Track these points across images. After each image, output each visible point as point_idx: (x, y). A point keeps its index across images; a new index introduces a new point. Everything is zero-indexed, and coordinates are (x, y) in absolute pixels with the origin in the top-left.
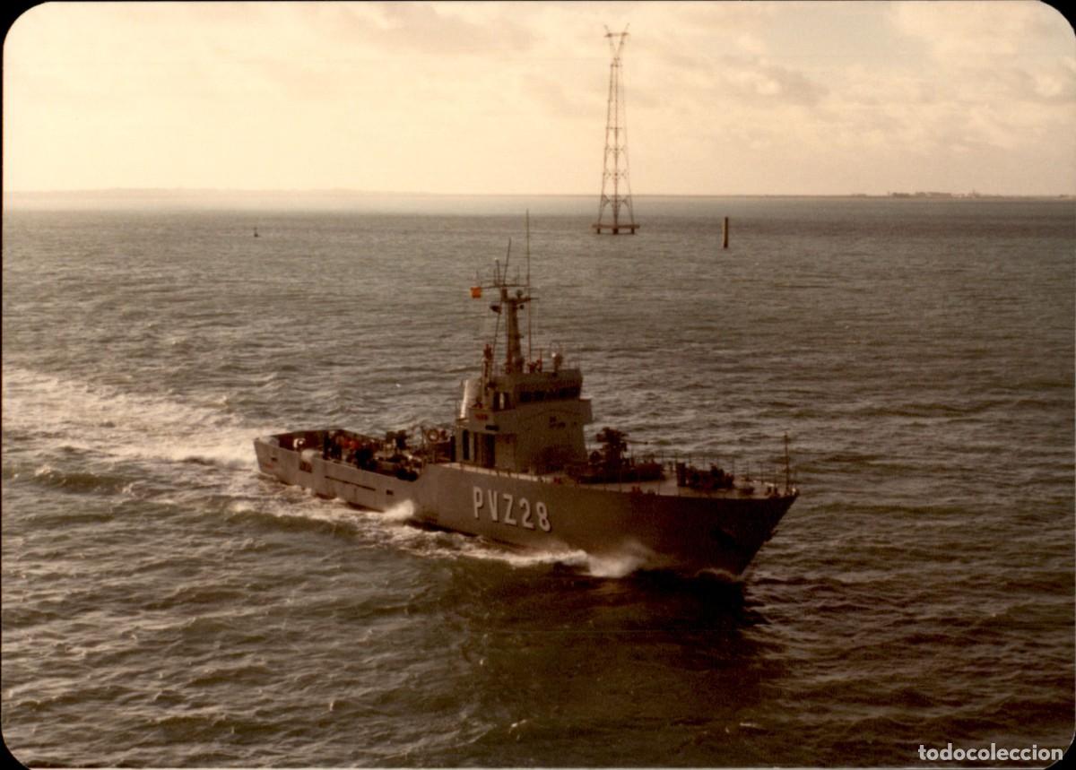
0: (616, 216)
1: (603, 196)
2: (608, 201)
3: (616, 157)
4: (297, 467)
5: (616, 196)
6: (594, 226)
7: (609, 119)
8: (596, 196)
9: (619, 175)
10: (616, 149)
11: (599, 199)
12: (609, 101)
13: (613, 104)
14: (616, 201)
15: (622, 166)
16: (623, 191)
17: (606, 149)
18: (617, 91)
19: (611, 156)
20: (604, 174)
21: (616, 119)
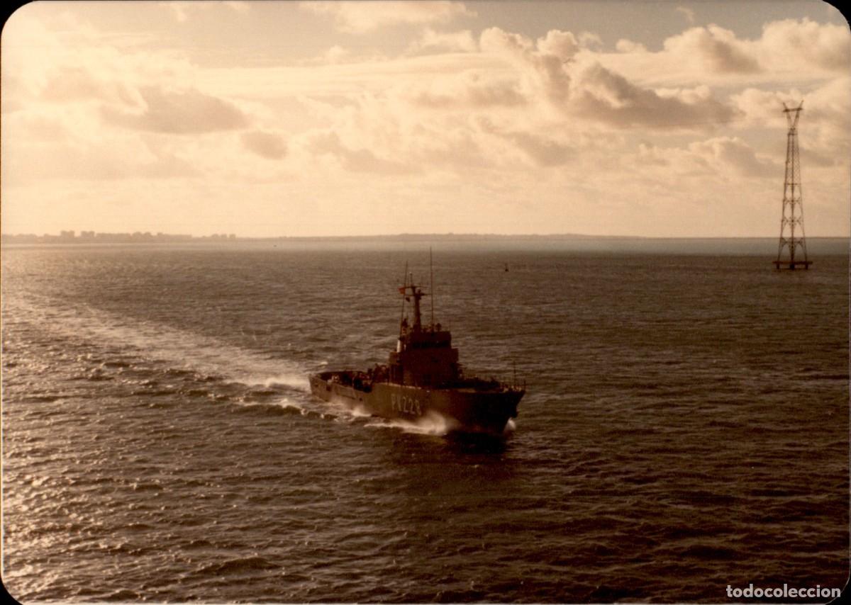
0: (792, 255)
1: (782, 239)
2: (786, 242)
3: (793, 207)
4: (325, 389)
5: (792, 238)
6: (775, 262)
7: (786, 177)
8: (775, 239)
9: (796, 222)
10: (793, 201)
11: (778, 242)
12: (787, 163)
13: (790, 164)
14: (792, 243)
15: (797, 214)
16: (798, 234)
17: (784, 201)
18: (793, 155)
19: (788, 207)
20: (783, 221)
21: (793, 177)
